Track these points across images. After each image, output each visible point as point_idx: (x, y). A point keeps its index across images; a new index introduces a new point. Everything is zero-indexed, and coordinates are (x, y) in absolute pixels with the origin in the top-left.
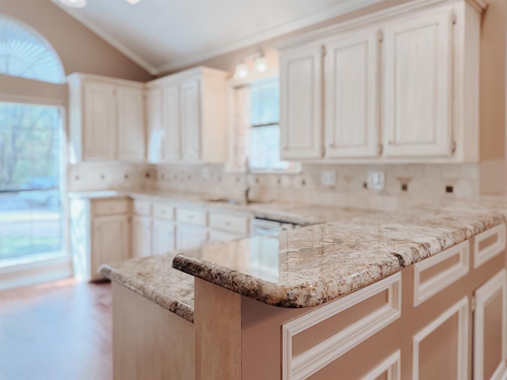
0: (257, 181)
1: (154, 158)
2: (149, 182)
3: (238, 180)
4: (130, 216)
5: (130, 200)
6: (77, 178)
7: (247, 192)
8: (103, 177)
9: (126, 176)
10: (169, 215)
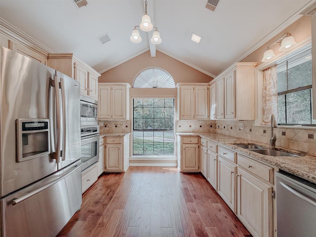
0: (284, 134)
1: (212, 118)
2: (212, 129)
3: (265, 132)
4: (199, 145)
5: (199, 137)
6: (180, 126)
7: (274, 141)
8: (190, 126)
9: (201, 126)
10: (214, 149)
